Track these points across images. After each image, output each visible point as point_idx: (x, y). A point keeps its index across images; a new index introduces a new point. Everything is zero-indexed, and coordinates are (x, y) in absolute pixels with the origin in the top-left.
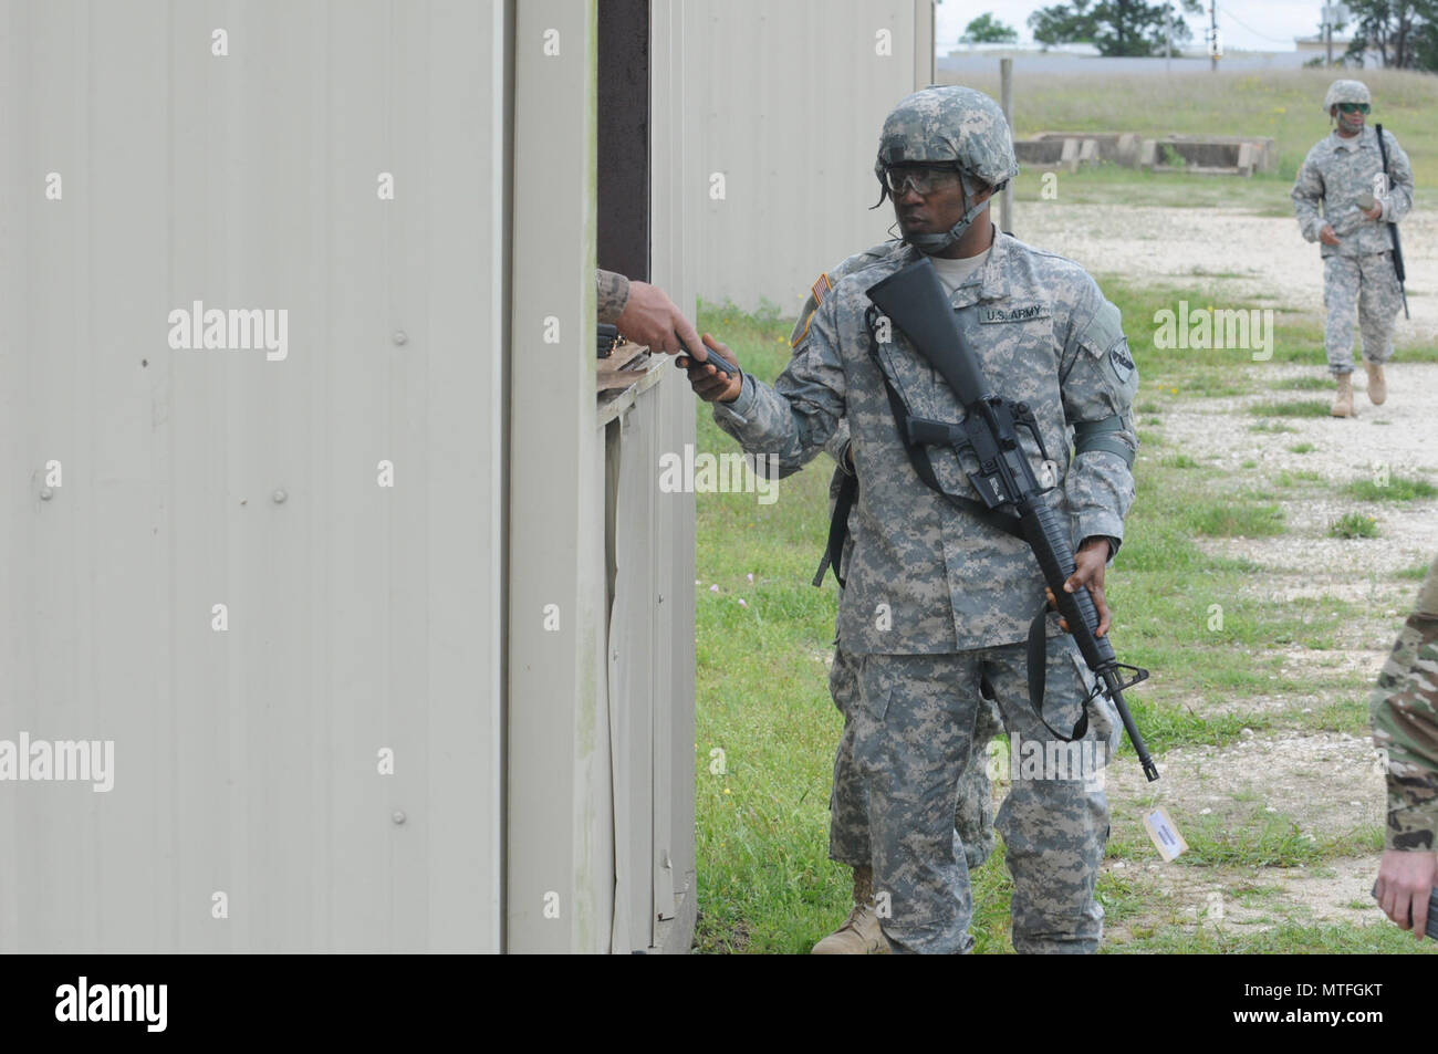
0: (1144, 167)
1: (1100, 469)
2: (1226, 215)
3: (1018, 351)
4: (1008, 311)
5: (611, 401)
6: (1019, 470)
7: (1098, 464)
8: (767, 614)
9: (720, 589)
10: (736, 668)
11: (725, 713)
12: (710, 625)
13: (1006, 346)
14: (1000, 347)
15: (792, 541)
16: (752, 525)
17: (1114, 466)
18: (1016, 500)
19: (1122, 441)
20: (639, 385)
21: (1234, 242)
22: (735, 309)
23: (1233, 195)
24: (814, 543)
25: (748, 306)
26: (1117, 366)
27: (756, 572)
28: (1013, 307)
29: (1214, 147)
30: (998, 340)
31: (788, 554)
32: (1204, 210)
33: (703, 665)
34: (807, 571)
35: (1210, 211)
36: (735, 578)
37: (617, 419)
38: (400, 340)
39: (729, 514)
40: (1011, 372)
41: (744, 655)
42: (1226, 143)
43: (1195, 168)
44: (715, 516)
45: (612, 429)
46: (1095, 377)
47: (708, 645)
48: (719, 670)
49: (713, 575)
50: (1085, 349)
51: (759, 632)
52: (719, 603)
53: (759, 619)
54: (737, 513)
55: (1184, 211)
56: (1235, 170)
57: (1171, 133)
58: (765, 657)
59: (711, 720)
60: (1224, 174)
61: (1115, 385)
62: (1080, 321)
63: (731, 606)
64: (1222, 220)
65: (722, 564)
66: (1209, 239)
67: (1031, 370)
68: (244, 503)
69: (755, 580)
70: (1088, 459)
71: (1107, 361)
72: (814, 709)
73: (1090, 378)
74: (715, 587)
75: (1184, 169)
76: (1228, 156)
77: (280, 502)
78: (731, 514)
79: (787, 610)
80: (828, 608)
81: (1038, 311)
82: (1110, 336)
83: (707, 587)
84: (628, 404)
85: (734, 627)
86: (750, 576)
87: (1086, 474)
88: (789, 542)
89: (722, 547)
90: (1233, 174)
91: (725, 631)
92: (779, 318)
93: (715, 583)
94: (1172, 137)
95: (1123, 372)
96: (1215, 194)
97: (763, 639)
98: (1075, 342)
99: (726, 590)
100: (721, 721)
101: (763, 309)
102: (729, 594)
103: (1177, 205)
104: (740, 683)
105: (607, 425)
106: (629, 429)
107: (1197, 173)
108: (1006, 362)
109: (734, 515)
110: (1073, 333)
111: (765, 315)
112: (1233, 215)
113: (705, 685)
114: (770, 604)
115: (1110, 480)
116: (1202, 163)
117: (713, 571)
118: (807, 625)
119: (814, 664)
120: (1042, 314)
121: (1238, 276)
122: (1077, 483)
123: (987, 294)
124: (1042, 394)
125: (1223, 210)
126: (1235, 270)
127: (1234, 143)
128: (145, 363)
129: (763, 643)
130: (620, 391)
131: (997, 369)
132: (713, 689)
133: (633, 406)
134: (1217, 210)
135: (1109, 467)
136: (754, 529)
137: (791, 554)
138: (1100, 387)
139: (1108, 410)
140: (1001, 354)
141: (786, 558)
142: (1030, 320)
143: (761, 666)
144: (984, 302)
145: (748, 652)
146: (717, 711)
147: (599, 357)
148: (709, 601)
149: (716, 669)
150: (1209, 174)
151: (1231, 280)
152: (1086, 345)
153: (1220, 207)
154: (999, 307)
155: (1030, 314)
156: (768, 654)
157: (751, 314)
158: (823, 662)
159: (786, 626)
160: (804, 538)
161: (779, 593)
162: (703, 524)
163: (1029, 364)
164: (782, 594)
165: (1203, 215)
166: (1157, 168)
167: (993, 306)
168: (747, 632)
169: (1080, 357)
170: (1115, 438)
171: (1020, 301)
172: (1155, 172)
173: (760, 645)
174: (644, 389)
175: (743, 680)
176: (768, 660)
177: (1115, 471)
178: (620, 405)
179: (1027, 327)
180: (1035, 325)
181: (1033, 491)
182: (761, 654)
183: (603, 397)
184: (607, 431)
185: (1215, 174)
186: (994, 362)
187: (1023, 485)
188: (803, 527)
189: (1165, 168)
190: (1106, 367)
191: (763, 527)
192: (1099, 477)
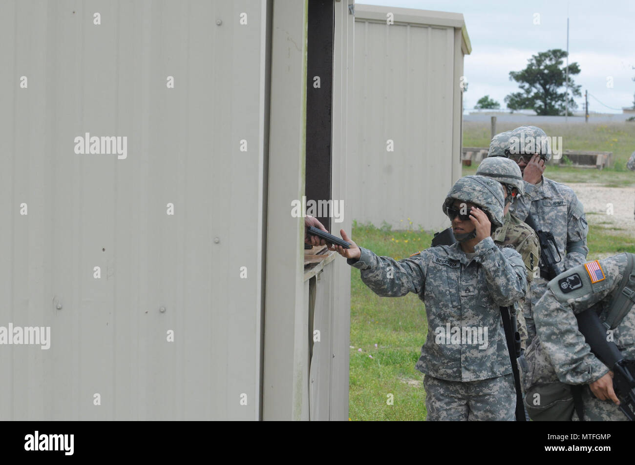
0: (555, 165)
1: (577, 258)
2: (591, 186)
3: (557, 216)
4: (552, 202)
5: (311, 269)
6: (549, 255)
7: (576, 256)
8: (383, 362)
9: (363, 351)
10: (369, 385)
11: (363, 406)
12: (358, 366)
13: (552, 214)
14: (550, 214)
15: (395, 330)
16: (377, 322)
17: (581, 257)
18: (548, 266)
19: (584, 249)
20: (325, 261)
21: (594, 198)
22: (373, 226)
23: (594, 177)
24: (405, 330)
25: (378, 225)
26: (582, 223)
27: (379, 343)
28: (554, 201)
29: (586, 156)
30: (549, 212)
31: (393, 335)
32: (581, 184)
33: (354, 384)
34: (401, 343)
35: (584, 184)
36: (369, 345)
37: (315, 276)
38: (217, 241)
39: (368, 317)
40: (555, 223)
41: (372, 380)
42: (591, 154)
43: (577, 165)
44: (361, 318)
45: (312, 281)
46: (576, 226)
47: (356, 375)
48: (361, 387)
49: (360, 344)
50: (574, 216)
51: (379, 370)
52: (362, 356)
53: (379, 364)
54: (371, 317)
55: (572, 184)
56: (595, 166)
57: (567, 150)
58: (382, 381)
59: (357, 409)
60: (590, 168)
61: (582, 229)
62: (572, 206)
63: (367, 358)
64: (589, 188)
65: (364, 339)
66: (583, 196)
67: (560, 222)
68: (147, 312)
69: (378, 347)
70: (572, 255)
71: (580, 221)
72: (403, 405)
73: (573, 226)
74: (360, 350)
75: (572, 166)
76: (592, 160)
77: (163, 312)
78: (369, 317)
79: (392, 360)
80: (410, 360)
81: (562, 202)
82: (581, 212)
83: (357, 349)
84: (320, 270)
85: (368, 367)
86: (376, 345)
87: (572, 259)
88: (394, 330)
89: (364, 332)
90: (595, 168)
91: (364, 369)
92: (392, 230)
93: (360, 348)
94: (567, 151)
95: (584, 225)
96: (586, 177)
97: (381, 373)
98: (571, 214)
99: (365, 351)
100: (361, 409)
101: (384, 226)
102: (367, 352)
103: (569, 182)
104: (370, 392)
105: (310, 280)
106: (320, 281)
107: (578, 168)
108: (553, 219)
109: (370, 318)
110: (571, 211)
111: (386, 229)
112: (594, 186)
113: (355, 393)
114: (384, 357)
115: (580, 262)
116: (580, 163)
117: (359, 342)
118: (401, 367)
119: (403, 384)
120: (564, 204)
121: (595, 214)
122: (568, 262)
123: (546, 196)
124: (563, 232)
125: (590, 184)
126: (594, 211)
127: (594, 154)
128: (104, 250)
129: (381, 375)
130: (316, 264)
131: (550, 222)
132: (358, 395)
133: (322, 270)
134: (587, 184)
135: (579, 257)
136: (378, 324)
137: (394, 335)
138: (577, 229)
139: (579, 238)
140: (551, 217)
141: (392, 337)
142: (560, 206)
143: (380, 385)
144: (545, 198)
145: (374, 379)
146: (360, 405)
147: (305, 249)
148: (358, 356)
149: (360, 386)
150: (584, 168)
151: (592, 215)
152: (574, 215)
153: (587, 183)
154: (549, 200)
155: (560, 204)
156: (383, 380)
157: (379, 228)
158: (407, 383)
159: (391, 368)
160: (400, 329)
161: (388, 353)
162: (356, 321)
163: (560, 220)
164: (390, 354)
165: (580, 186)
166: (561, 165)
167: (546, 200)
168: (374, 370)
169: (572, 219)
170: (581, 248)
171: (555, 199)
172: (560, 167)
173: (380, 375)
174: (327, 263)
175: (372, 391)
176: (383, 382)
177: (581, 259)
178: (316, 270)
179: (559, 208)
180: (562, 207)
181: (554, 263)
182: (380, 380)
183: (308, 267)
184: (310, 282)
185: (586, 168)
186: (548, 219)
187: (550, 261)
188: (400, 323)
189: (564, 165)
190: (579, 223)
191: (383, 323)
192: (576, 261)
